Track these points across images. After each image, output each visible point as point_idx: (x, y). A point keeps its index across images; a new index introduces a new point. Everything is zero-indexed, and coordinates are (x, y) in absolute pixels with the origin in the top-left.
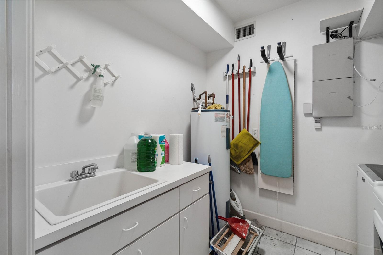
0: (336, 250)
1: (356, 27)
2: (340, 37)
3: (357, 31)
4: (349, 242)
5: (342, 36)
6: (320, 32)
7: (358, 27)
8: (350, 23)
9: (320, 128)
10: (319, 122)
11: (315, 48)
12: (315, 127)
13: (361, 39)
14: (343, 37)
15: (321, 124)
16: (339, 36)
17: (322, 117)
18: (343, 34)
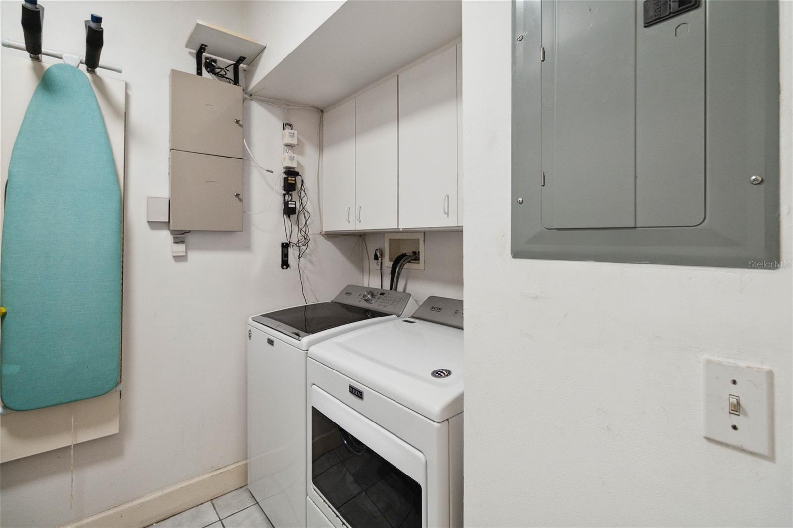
0: (212, 500)
1: (244, 70)
2: (221, 75)
3: (245, 78)
4: (234, 468)
5: (226, 76)
6: (187, 46)
7: (250, 73)
8: (239, 57)
9: (185, 254)
10: (182, 242)
11: (176, 76)
12: (173, 252)
13: (251, 95)
14: (227, 78)
15: (186, 246)
16: (219, 72)
17: (189, 232)
18: (228, 72)
